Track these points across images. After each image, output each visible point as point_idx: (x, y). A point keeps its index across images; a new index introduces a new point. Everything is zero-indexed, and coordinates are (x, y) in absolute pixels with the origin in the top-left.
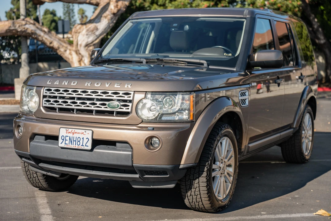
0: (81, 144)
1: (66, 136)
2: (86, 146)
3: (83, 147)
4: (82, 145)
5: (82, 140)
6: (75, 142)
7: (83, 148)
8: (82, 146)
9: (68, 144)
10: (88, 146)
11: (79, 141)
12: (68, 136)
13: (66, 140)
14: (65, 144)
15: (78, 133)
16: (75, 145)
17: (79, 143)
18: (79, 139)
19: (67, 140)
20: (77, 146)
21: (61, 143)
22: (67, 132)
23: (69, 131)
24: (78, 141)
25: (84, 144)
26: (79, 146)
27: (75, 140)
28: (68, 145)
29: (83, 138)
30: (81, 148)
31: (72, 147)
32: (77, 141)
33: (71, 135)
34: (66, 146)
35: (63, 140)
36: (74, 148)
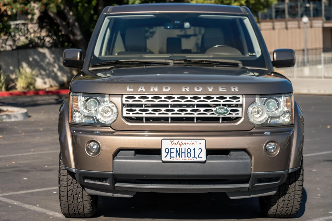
0: (193, 155)
1: (171, 149)
2: (199, 157)
3: (195, 158)
4: (195, 157)
5: (193, 151)
6: (183, 154)
7: (195, 160)
8: (193, 158)
9: (175, 156)
10: (202, 157)
11: (190, 153)
12: (174, 148)
13: (171, 153)
14: (171, 157)
15: (187, 144)
16: (185, 157)
17: (189, 155)
18: (189, 151)
19: (173, 153)
20: (187, 158)
21: (165, 157)
22: (172, 144)
23: (174, 143)
24: (188, 153)
25: (196, 156)
26: (190, 158)
27: (183, 151)
28: (175, 158)
29: (194, 149)
30: (192, 160)
31: (181, 159)
32: (186, 153)
33: (178, 147)
34: (172, 160)
35: (168, 153)
36: (184, 160)
